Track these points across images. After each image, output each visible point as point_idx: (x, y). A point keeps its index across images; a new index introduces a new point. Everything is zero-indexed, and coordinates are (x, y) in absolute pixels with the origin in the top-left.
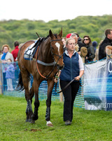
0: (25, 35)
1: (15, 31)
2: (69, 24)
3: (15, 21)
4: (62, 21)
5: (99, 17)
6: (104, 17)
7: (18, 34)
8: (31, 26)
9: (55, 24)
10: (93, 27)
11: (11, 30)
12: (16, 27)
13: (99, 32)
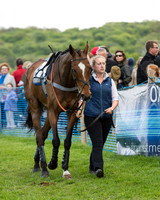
0: (31, 50)
1: (18, 43)
2: (94, 34)
3: (17, 29)
4: (85, 30)
5: (137, 23)
6: (145, 23)
7: (21, 48)
8: (40, 36)
9: (75, 34)
10: (128, 38)
11: (12, 42)
12: (19, 38)
13: (137, 45)
